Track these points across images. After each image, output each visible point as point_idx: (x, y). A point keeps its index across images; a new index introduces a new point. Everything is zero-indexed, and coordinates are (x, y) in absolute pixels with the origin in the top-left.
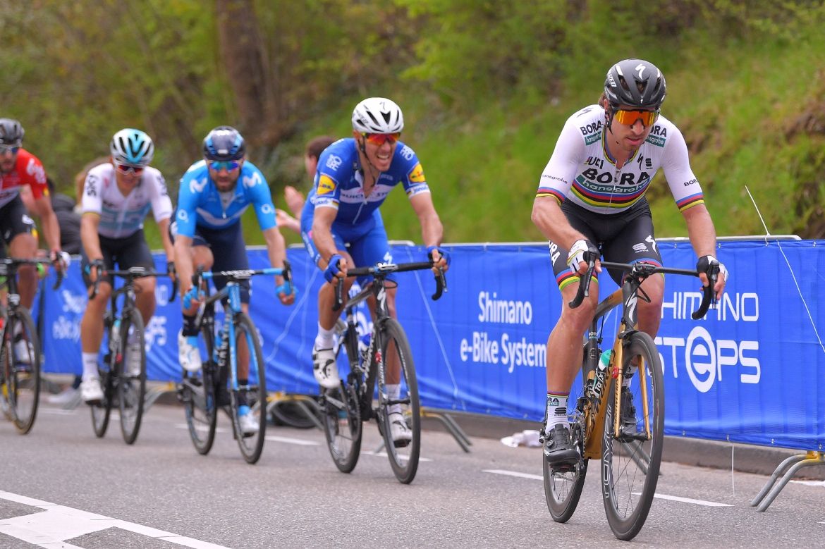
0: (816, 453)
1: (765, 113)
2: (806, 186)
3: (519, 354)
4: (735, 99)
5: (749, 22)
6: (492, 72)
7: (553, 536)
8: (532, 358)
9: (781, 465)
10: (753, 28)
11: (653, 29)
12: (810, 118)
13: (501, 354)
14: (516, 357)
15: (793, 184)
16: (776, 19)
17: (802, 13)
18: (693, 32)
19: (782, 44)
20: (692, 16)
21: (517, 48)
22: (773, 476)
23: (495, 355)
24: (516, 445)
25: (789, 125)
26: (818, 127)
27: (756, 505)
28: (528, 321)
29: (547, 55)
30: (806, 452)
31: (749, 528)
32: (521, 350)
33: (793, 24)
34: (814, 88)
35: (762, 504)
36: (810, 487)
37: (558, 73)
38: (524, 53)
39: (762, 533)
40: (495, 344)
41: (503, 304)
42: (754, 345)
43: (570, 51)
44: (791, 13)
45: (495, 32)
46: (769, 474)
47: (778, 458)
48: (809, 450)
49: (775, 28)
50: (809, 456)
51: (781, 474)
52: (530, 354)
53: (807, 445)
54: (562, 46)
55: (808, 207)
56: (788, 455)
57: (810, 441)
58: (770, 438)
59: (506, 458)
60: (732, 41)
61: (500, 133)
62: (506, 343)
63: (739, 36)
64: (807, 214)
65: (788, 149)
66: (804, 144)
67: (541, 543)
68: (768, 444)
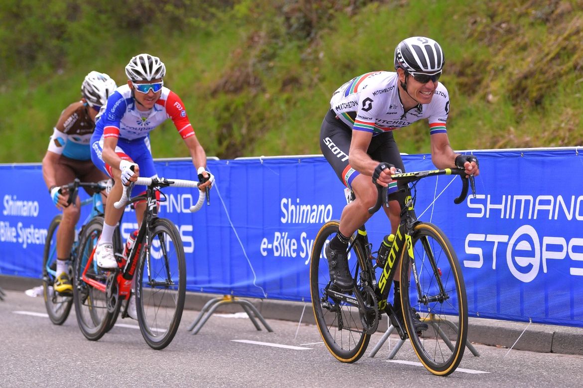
0: (229, 296)
1: (197, 79)
2: (224, 126)
3: (29, 236)
4: (178, 70)
5: (186, 21)
6: (19, 52)
7: (58, 353)
8: (38, 238)
9: (207, 305)
10: (189, 25)
11: (124, 24)
12: (226, 82)
13: (18, 236)
14: (28, 238)
15: (216, 124)
16: (204, 19)
17: (220, 15)
18: (151, 27)
19: (208, 35)
20: (149, 16)
21: (35, 36)
22: (202, 311)
23: (15, 237)
24: (35, 296)
25: (213, 86)
26: (232, 88)
27: (191, 330)
28: (35, 214)
29: (55, 42)
30: (222, 296)
31: (185, 345)
32: (30, 233)
33: (214, 22)
34: (229, 63)
35: (195, 330)
36: (226, 319)
37: (63, 53)
38: (40, 40)
39: (194, 348)
40: (14, 229)
41: (20, 203)
42: (189, 228)
43: (69, 39)
44: (213, 15)
45: (19, 26)
46: (199, 310)
47: (206, 300)
48: (225, 294)
49: (203, 24)
50: (225, 298)
51: (207, 310)
52: (36, 236)
53: (224, 292)
54: (65, 36)
55: (225, 139)
56: (212, 298)
57: (225, 289)
58: (200, 288)
59: (29, 304)
60: (176, 33)
61: (24, 93)
62: (21, 229)
63: (180, 29)
64: (225, 143)
65: (213, 102)
66: (223, 99)
67: (50, 358)
68: (198, 291)
